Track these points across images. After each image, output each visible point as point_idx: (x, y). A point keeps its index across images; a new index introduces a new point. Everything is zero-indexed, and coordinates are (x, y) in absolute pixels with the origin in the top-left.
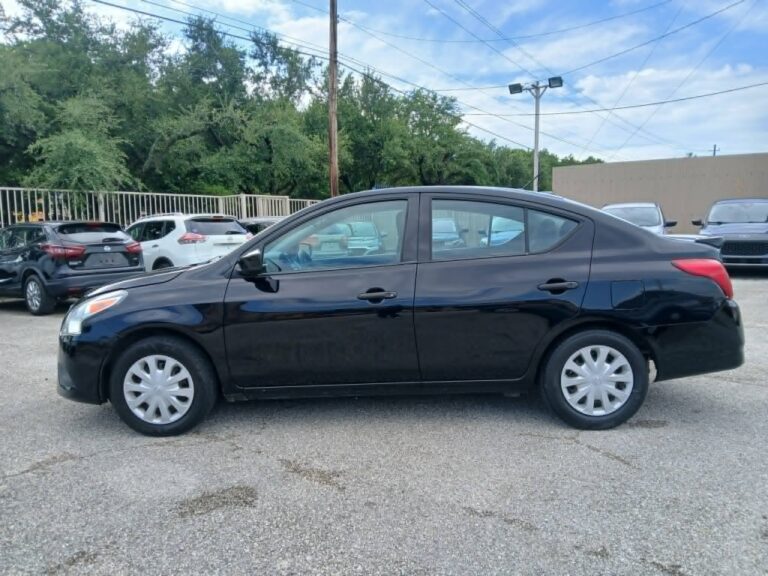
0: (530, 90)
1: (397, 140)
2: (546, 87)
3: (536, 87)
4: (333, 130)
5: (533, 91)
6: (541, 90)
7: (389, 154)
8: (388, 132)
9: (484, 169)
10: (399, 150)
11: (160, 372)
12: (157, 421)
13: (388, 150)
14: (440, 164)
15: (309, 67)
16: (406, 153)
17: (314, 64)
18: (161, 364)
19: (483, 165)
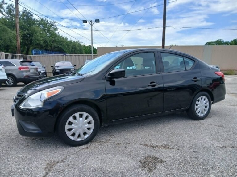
0: (89, 22)
1: (38, 34)
2: (94, 22)
3: (91, 22)
4: (18, 29)
5: (91, 23)
6: (93, 23)
7: (36, 39)
8: (35, 31)
9: (66, 46)
10: (39, 38)
11: (81, 119)
12: (79, 139)
13: (35, 38)
14: (52, 43)
15: (2, 4)
16: (41, 39)
17: (4, 3)
18: (81, 116)
19: (66, 45)
